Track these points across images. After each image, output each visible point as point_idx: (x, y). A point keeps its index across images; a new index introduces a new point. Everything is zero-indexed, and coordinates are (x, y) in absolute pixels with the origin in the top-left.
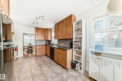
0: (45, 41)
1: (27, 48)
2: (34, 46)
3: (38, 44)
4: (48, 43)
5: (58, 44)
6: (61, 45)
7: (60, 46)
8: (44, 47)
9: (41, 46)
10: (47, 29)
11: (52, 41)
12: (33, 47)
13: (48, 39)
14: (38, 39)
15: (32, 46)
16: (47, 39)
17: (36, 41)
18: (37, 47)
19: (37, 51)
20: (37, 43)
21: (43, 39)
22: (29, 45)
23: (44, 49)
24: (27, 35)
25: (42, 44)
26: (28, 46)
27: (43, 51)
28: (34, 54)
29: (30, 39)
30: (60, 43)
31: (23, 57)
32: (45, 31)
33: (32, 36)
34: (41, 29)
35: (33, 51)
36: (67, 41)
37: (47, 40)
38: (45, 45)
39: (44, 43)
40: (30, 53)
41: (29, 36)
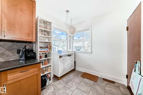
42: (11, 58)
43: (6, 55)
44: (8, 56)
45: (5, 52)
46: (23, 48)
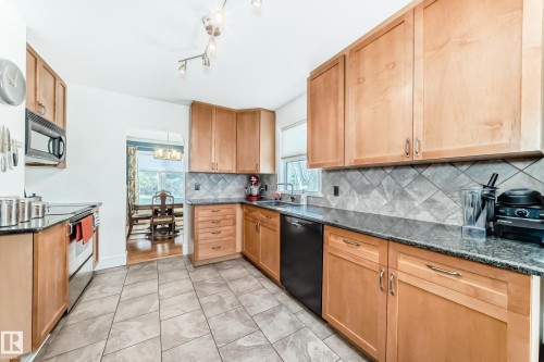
0: (239, 178)
1: (150, 212)
2: (181, 206)
3: (204, 194)
4: (255, 191)
5: (330, 196)
6: (351, 207)
7: (343, 213)
8: (239, 211)
9: (224, 210)
10: (254, 114)
11: (281, 179)
12: (176, 210)
13: (258, 165)
14: (206, 168)
15: (173, 206)
16: (250, 169)
17: (193, 181)
18: (202, 214)
19: (201, 236)
20: (197, 189)
21: (228, 166)
22: (158, 202)
23: (235, 224)
24: (150, 150)
25: (222, 197)
26: (151, 207)
27: (234, 235)
28: (185, 252)
29: (163, 169)
30: (344, 188)
31: (128, 266)
32: (242, 123)
33: (175, 153)
34: (221, 110)
35: (178, 231)
36: (419, 177)
37: (250, 176)
38: (242, 204)
39: (233, 190)
40: (163, 240)
41: (160, 151)
42: (451, 217)
43: (439, 205)
44: (441, 209)
45: (435, 197)
46: (485, 187)
